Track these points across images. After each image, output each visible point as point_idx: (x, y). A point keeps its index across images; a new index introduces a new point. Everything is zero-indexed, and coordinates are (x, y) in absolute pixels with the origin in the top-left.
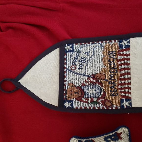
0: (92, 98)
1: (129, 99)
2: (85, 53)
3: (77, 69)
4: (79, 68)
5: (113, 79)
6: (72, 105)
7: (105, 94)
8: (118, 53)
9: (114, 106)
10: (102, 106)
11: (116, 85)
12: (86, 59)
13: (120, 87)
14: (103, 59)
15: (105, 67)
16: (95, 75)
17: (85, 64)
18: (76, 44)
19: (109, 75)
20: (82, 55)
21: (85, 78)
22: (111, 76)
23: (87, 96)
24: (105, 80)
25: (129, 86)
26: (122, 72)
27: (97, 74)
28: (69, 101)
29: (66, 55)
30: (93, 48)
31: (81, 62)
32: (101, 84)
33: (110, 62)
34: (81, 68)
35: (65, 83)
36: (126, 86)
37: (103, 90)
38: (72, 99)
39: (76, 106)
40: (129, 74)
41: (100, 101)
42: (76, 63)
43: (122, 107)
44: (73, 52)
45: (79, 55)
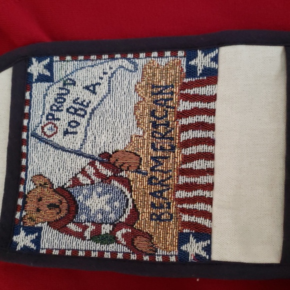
0: (98, 225)
1: (204, 234)
2: (87, 88)
3: (60, 134)
4: (66, 133)
5: (162, 171)
6: (37, 241)
7: (135, 213)
8: (182, 92)
9: (160, 252)
10: (126, 250)
11: (168, 189)
12: (87, 106)
13: (181, 194)
14: (136, 108)
15: (141, 133)
16: (111, 156)
17: (83, 121)
18: (63, 59)
19: (152, 158)
20: (77, 92)
21: (83, 162)
22: (156, 162)
23: (83, 217)
24: (138, 170)
25: (207, 194)
26: (188, 151)
27: (116, 152)
28: (29, 231)
29: (30, 89)
30: (109, 74)
31: (73, 114)
32: (126, 182)
33: (156, 117)
34: (71, 133)
35: (23, 175)
36: (200, 193)
37: (130, 201)
38: (39, 225)
39: (47, 246)
40: (210, 156)
41: (119, 234)
42: (57, 115)
43: (183, 255)
44: (53, 81)
45: (69, 92)
